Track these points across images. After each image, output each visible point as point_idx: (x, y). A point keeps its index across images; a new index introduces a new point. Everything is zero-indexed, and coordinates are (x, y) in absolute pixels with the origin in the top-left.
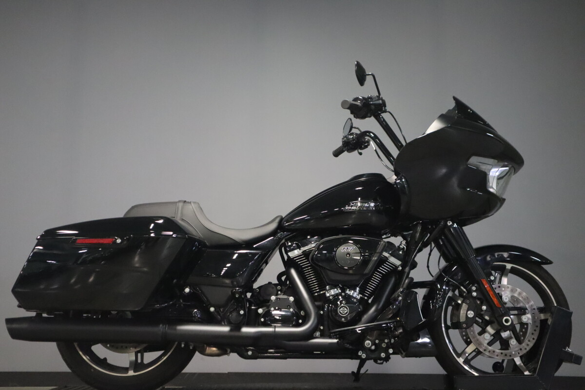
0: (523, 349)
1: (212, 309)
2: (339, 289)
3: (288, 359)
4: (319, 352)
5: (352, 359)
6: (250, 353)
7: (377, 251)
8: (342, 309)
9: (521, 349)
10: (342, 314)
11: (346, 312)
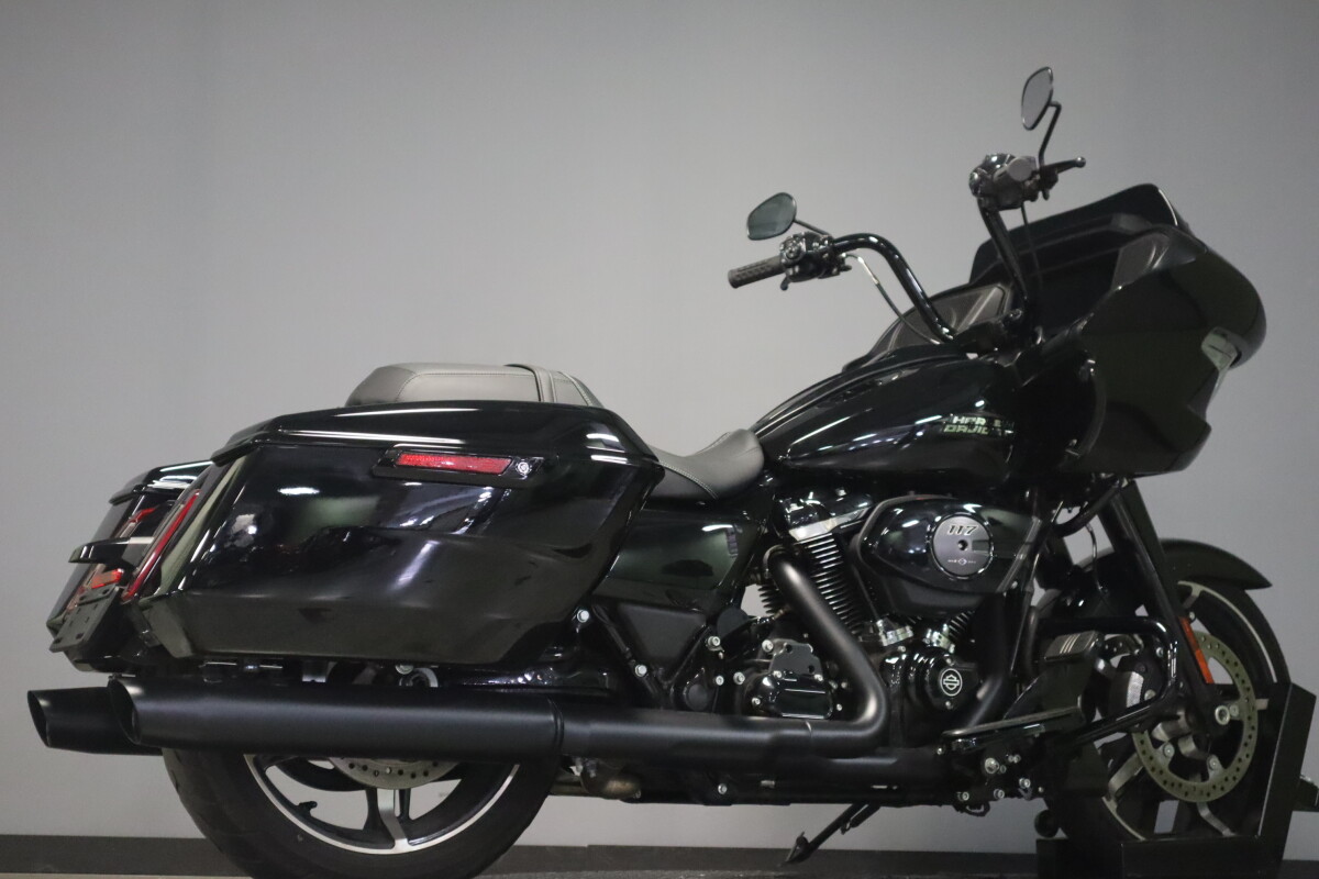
0: (1230, 778)
1: (642, 670)
2: (908, 628)
3: (792, 805)
4: (884, 787)
5: (940, 805)
6: (722, 789)
7: (1027, 540)
8: (947, 679)
9: (1226, 779)
10: (949, 692)
11: (956, 685)
